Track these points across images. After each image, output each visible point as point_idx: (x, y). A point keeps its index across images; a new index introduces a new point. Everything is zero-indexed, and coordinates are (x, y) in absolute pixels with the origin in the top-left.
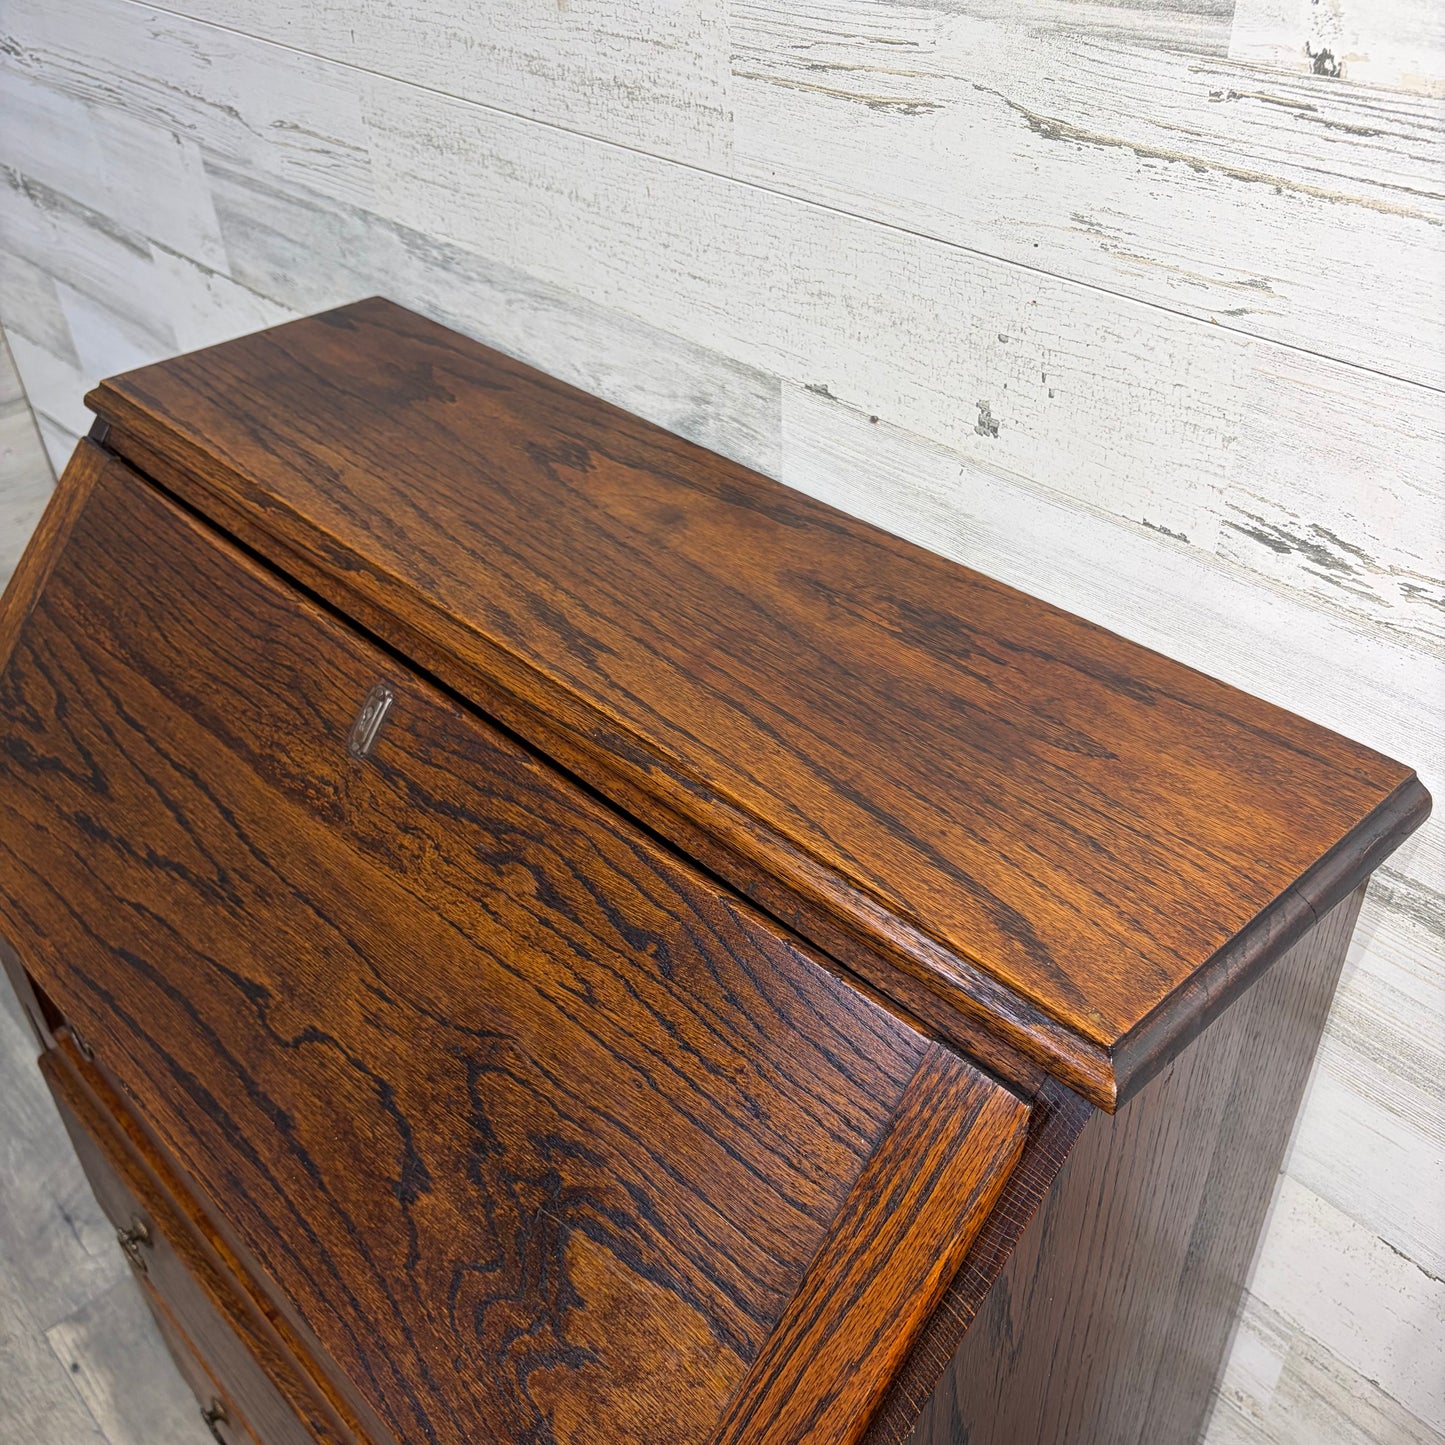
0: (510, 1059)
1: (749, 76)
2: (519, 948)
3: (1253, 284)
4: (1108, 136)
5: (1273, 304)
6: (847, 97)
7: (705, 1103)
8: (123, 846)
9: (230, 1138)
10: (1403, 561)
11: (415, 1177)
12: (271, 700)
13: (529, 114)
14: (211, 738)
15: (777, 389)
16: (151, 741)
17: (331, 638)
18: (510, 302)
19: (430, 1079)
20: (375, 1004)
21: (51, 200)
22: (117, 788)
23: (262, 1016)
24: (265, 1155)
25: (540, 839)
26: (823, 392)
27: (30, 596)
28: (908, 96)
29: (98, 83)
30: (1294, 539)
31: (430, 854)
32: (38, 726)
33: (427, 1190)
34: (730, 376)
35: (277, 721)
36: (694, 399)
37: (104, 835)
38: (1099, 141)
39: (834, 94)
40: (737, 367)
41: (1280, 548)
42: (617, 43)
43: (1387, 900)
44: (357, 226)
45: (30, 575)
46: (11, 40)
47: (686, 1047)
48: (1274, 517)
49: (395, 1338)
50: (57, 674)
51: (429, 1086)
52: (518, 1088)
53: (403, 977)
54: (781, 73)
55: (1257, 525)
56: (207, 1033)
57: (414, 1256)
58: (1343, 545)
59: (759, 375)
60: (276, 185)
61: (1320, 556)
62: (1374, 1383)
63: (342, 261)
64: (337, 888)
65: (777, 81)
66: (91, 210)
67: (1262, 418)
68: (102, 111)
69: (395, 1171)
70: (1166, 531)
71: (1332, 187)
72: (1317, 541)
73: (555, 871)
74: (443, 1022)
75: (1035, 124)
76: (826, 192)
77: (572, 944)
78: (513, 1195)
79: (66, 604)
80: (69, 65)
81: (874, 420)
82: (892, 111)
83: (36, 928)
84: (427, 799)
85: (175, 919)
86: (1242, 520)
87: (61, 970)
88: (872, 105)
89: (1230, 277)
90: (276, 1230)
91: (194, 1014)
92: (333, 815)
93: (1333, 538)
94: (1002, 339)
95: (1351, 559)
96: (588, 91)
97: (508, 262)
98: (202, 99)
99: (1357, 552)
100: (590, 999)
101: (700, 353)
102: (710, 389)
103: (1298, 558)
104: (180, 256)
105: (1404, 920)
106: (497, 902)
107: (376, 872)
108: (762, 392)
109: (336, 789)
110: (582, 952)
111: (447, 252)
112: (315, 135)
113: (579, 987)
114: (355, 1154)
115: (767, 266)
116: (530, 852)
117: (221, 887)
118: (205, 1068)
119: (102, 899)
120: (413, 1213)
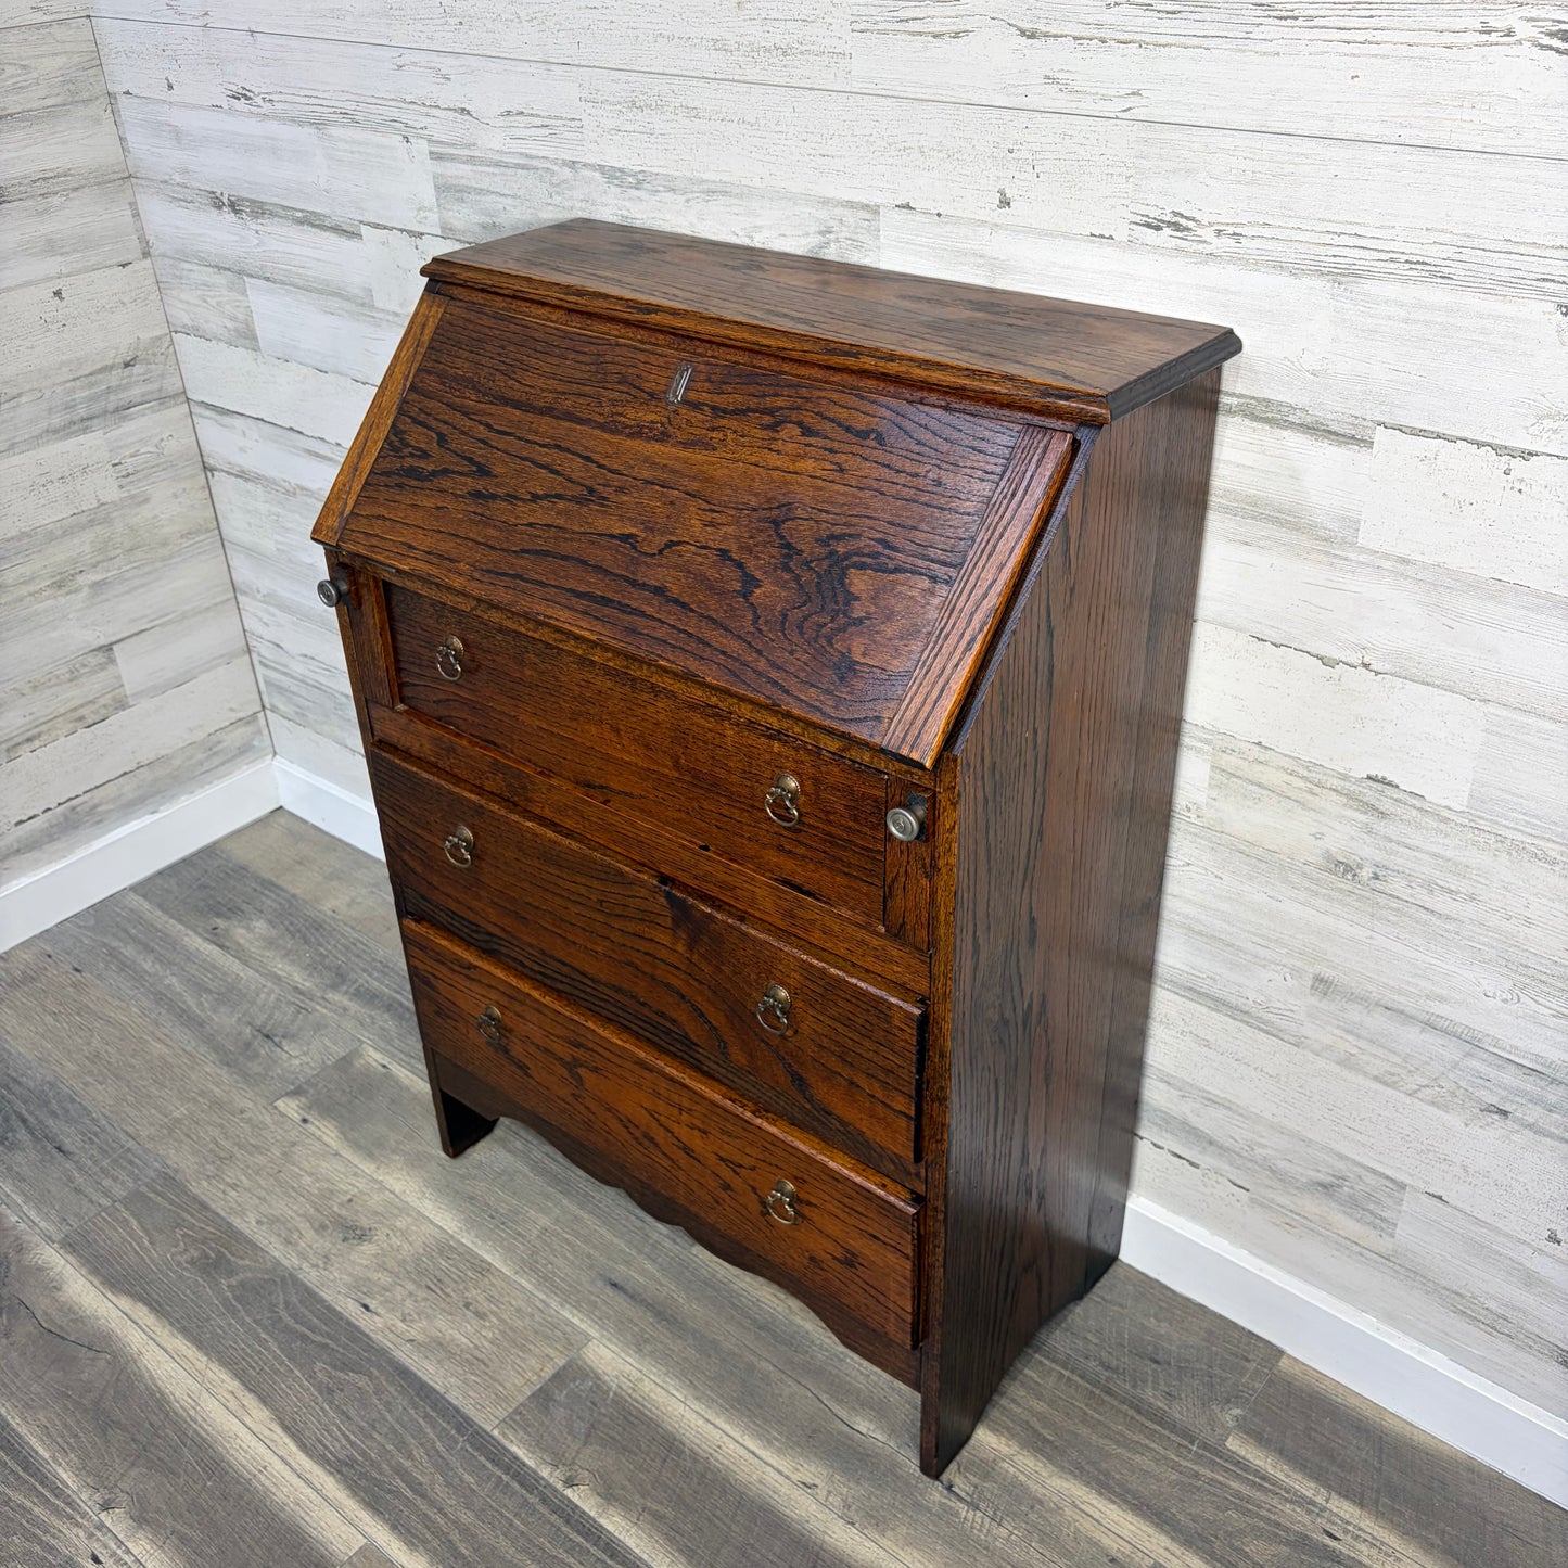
0: (799, 512)
1: (862, 31)
2: (794, 462)
3: (1133, 94)
4: (1059, 33)
5: (1144, 102)
6: (920, 34)
7: (913, 491)
8: (511, 498)
9: (624, 612)
10: (1213, 219)
11: (750, 582)
12: (606, 393)
13: (712, 76)
14: (567, 424)
15: (877, 212)
16: (519, 438)
17: (645, 351)
18: (688, 201)
19: (751, 537)
20: (709, 516)
21: (259, 210)
22: (498, 469)
23: (634, 548)
24: (649, 610)
25: (799, 408)
26: (908, 207)
27: (400, 387)
28: (955, 28)
29: (332, 110)
30: (1164, 222)
31: (731, 436)
32: (425, 455)
33: (759, 586)
34: (847, 212)
35: (614, 403)
36: (821, 233)
37: (494, 497)
38: (1055, 36)
39: (913, 34)
40: (851, 205)
41: (1158, 228)
42: (776, 24)
43: (1229, 412)
44: (567, 173)
45: (398, 375)
46: (244, 88)
47: (898, 471)
48: (1154, 213)
49: (750, 657)
50: (434, 424)
51: (751, 541)
52: (805, 523)
53: (726, 498)
54: (881, 27)
55: (1145, 219)
56: (598, 569)
57: (756, 618)
58: (1187, 218)
59: (866, 207)
60: (497, 157)
61: (1176, 227)
62: (1259, 744)
63: (549, 201)
64: (673, 471)
65: (879, 32)
66: (302, 211)
67: (1144, 162)
68: (335, 131)
69: (738, 586)
70: (1102, 236)
71: (1163, 40)
73: (809, 420)
74: (755, 510)
75: (1023, 33)
76: (908, 89)
77: (826, 449)
78: (811, 568)
79: (432, 384)
80: (306, 100)
81: (939, 215)
82: (946, 38)
83: (451, 560)
84: (725, 411)
85: (560, 522)
86: (1138, 219)
87: (476, 575)
88: (935, 36)
89: (1122, 93)
90: (665, 642)
91: (585, 563)
92: (663, 437)
93: (1182, 216)
94: (1010, 151)
95: (1191, 224)
96: (756, 55)
97: (688, 174)
98: (438, 107)
99: (1193, 219)
100: (842, 470)
101: (825, 202)
102: (832, 223)
103: (1167, 231)
104: (391, 229)
105: (1237, 419)
106: (779, 445)
107: (698, 456)
108: (868, 216)
109: (662, 424)
110: (831, 451)
111: (640, 177)
112: (538, 116)
113: (834, 467)
114: (711, 588)
115: (872, 139)
116: (794, 416)
117: (590, 496)
118: (599, 586)
119: (500, 530)
120: (752, 600)
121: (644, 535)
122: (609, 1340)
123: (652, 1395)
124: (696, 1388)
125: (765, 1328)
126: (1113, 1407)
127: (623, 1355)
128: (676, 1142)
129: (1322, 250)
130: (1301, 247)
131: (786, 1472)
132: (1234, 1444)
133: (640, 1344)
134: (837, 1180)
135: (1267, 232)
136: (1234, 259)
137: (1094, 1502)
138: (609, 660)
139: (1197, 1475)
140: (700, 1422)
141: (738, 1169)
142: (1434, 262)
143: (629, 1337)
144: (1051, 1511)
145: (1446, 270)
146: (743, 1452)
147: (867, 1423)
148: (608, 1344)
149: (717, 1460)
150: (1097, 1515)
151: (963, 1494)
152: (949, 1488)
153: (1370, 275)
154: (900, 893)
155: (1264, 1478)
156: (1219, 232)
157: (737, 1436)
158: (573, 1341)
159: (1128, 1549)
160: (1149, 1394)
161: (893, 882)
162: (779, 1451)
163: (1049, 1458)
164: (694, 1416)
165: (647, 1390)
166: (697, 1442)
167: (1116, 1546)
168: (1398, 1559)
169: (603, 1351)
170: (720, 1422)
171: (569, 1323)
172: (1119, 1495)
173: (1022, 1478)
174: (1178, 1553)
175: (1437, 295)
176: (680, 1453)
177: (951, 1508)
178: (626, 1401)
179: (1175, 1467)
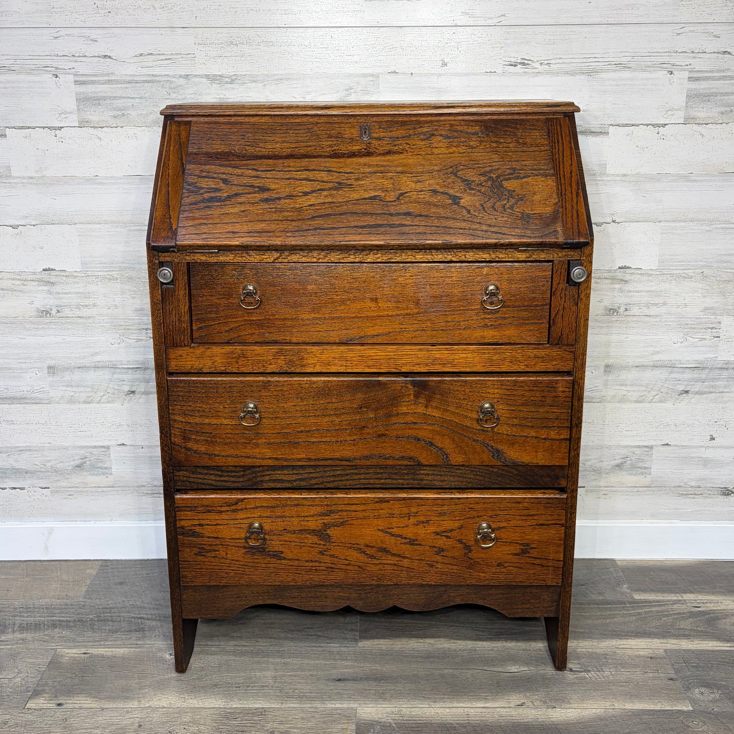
0: (462, 167)
2: (447, 149)
5: (507, 18)
8: (291, 197)
9: (393, 227)
10: (539, 59)
11: (456, 199)
12: (323, 143)
14: (307, 160)
15: (378, 77)
16: (279, 171)
20: (416, 179)
22: (273, 187)
23: (381, 200)
24: (408, 223)
26: (394, 72)
27: (179, 164)
30: (518, 63)
31: (407, 146)
32: (217, 190)
33: (461, 199)
34: (361, 78)
35: (330, 146)
40: (363, 75)
41: (515, 66)
44: (181, 81)
48: (513, 60)
49: (477, 226)
50: (215, 175)
51: (445, 183)
53: (420, 170)
55: (510, 63)
56: (366, 214)
58: (528, 60)
59: (372, 75)
61: (523, 64)
64: (384, 166)
69: (450, 201)
70: (491, 72)
72: (523, 61)
73: (445, 133)
74: (439, 171)
77: (460, 142)
78: (484, 186)
81: (411, 74)
83: (267, 232)
84: (397, 138)
85: (329, 200)
86: (507, 63)
87: (289, 234)
90: (425, 233)
91: (356, 213)
92: (369, 154)
93: (525, 59)
95: (529, 62)
97: (266, 73)
98: (84, 56)
99: (530, 60)
101: (349, 75)
102: (352, 85)
103: (519, 66)
106: (435, 145)
107: (394, 157)
108: (373, 79)
109: (365, 149)
110: (463, 142)
111: (234, 77)
114: (436, 206)
116: (436, 133)
117: (339, 186)
118: (371, 221)
119: (292, 211)
120: (461, 205)
121: (384, 194)
122: (365, 704)
123: (412, 713)
124: (429, 698)
125: (429, 657)
126: (588, 608)
127: (379, 706)
128: (404, 541)
129: (583, 65)
130: (574, 65)
131: (506, 706)
132: (637, 597)
133: (381, 696)
134: (519, 503)
135: (561, 61)
136: (548, 73)
137: (622, 643)
138: (378, 258)
139: (640, 614)
140: (448, 710)
141: (449, 534)
142: (624, 63)
143: (373, 697)
144: (612, 655)
145: (629, 65)
146: (480, 710)
147: (514, 667)
148: (366, 706)
149: (474, 720)
150: (628, 647)
151: (579, 669)
152: (571, 670)
153: (602, 71)
154: (560, 320)
155: (658, 602)
156: (541, 64)
157: (469, 705)
158: (348, 716)
159: (651, 651)
160: (593, 597)
161: (555, 316)
162: (493, 700)
163: (590, 638)
164: (442, 709)
165: (408, 713)
166: (456, 719)
167: (646, 653)
168: (721, 603)
169: (368, 710)
170: (455, 705)
171: (337, 709)
172: (627, 636)
173: (590, 650)
174: (666, 642)
175: (626, 74)
176: (454, 728)
177: (581, 677)
178: (405, 723)
179: (631, 615)
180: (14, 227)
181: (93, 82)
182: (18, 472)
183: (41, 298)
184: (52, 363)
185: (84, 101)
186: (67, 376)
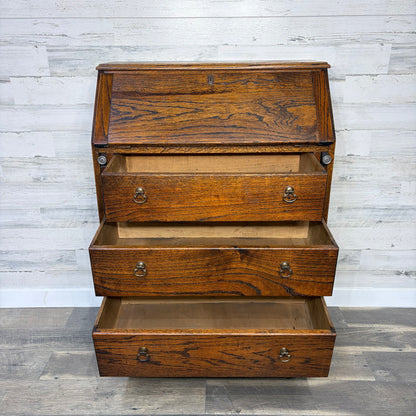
8: (169, 117)
10: (308, 36)
11: (261, 118)
14: (178, 96)
15: (217, 47)
19: (254, 108)
22: (161, 111)
23: (219, 119)
26: (226, 44)
27: (107, 98)
32: (129, 113)
33: (264, 118)
36: (199, 55)
37: (163, 118)
40: (209, 46)
41: (295, 40)
45: (104, 96)
48: (293, 37)
49: (272, 133)
50: (128, 105)
55: (291, 39)
56: (210, 127)
57: (268, 125)
59: (214, 46)
64: (221, 99)
67: (291, 26)
69: (257, 119)
72: (299, 38)
73: (255, 80)
78: (276, 111)
81: (236, 45)
84: (229, 83)
85: (191, 119)
87: (169, 138)
89: (285, 11)
90: (243, 137)
91: (206, 126)
92: (213, 92)
93: (301, 37)
95: (302, 39)
97: (154, 44)
98: (51, 35)
99: (303, 37)
102: (203, 51)
103: (297, 41)
106: (249, 87)
107: (226, 94)
111: (136, 47)
112: (96, 34)
114: (249, 122)
116: (250, 80)
117: (197, 111)
118: (213, 130)
119: (171, 125)
120: (263, 121)
121: (221, 115)
135: (320, 38)
136: (313, 45)
142: (356, 39)
145: (359, 40)
153: (343, 43)
156: (309, 39)
180: (18, 133)
181: (57, 50)
182: (28, 263)
183: (35, 172)
184: (42, 206)
185: (52, 61)
186: (51, 213)
